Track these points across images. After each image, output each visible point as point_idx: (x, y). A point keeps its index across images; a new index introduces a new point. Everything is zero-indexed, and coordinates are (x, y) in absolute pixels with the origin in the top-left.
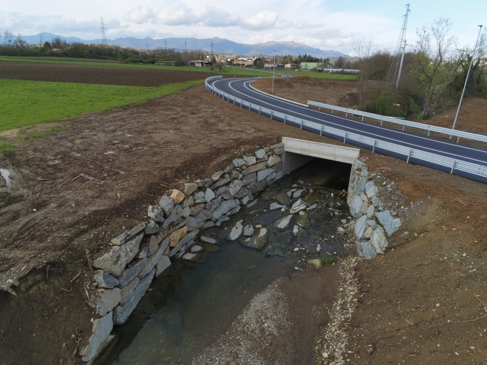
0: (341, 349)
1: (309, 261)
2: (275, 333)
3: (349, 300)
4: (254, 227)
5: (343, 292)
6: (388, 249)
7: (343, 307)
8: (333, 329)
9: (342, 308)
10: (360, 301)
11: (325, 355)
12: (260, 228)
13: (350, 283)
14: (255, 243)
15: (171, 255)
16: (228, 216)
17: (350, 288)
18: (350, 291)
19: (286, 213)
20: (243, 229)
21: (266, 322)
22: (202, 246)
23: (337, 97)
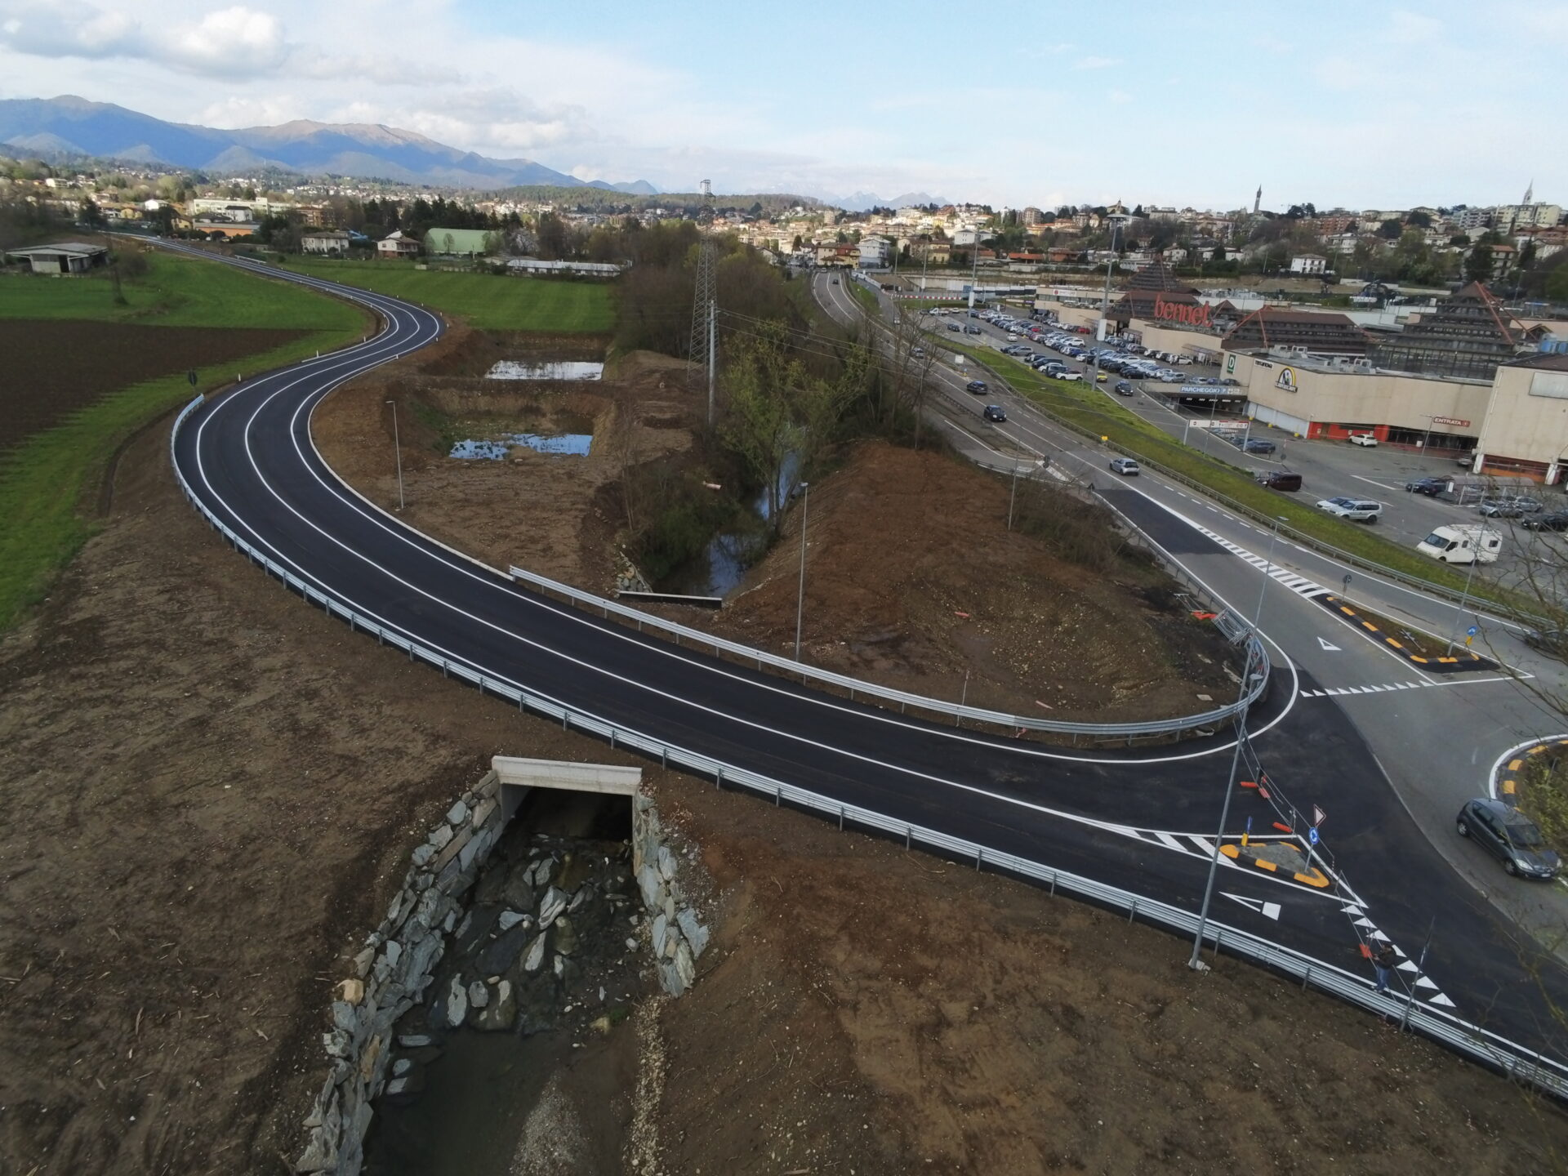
0: (651, 1148)
1: (592, 1025)
2: (571, 1160)
3: (655, 1075)
4: (487, 985)
5: (645, 1065)
6: (696, 981)
7: (649, 1089)
8: (640, 1125)
9: (648, 1092)
10: (668, 1074)
11: (635, 1162)
12: (497, 983)
13: (655, 1047)
14: (498, 1018)
15: (370, 1099)
16: (430, 974)
17: (654, 1057)
18: (655, 1061)
19: (534, 931)
20: (467, 995)
21: (555, 1150)
22: (408, 1058)
23: (574, 513)
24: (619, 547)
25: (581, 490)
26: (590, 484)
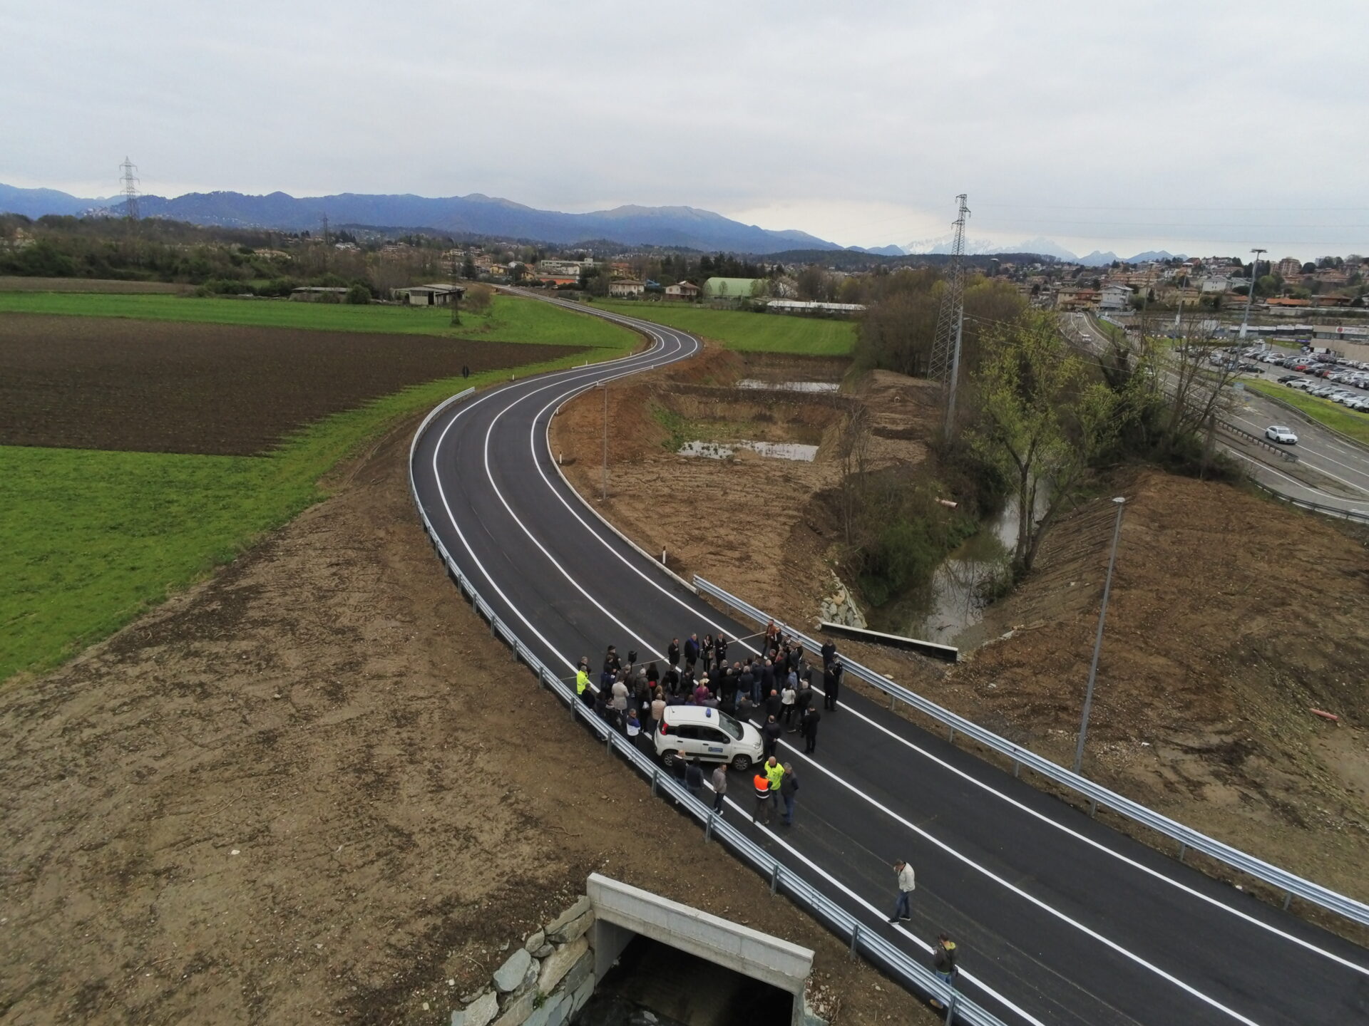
23: (782, 519)
24: (831, 563)
25: (796, 494)
26: (806, 489)
